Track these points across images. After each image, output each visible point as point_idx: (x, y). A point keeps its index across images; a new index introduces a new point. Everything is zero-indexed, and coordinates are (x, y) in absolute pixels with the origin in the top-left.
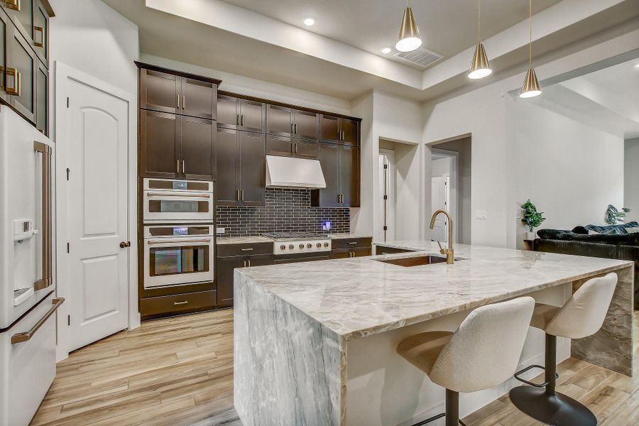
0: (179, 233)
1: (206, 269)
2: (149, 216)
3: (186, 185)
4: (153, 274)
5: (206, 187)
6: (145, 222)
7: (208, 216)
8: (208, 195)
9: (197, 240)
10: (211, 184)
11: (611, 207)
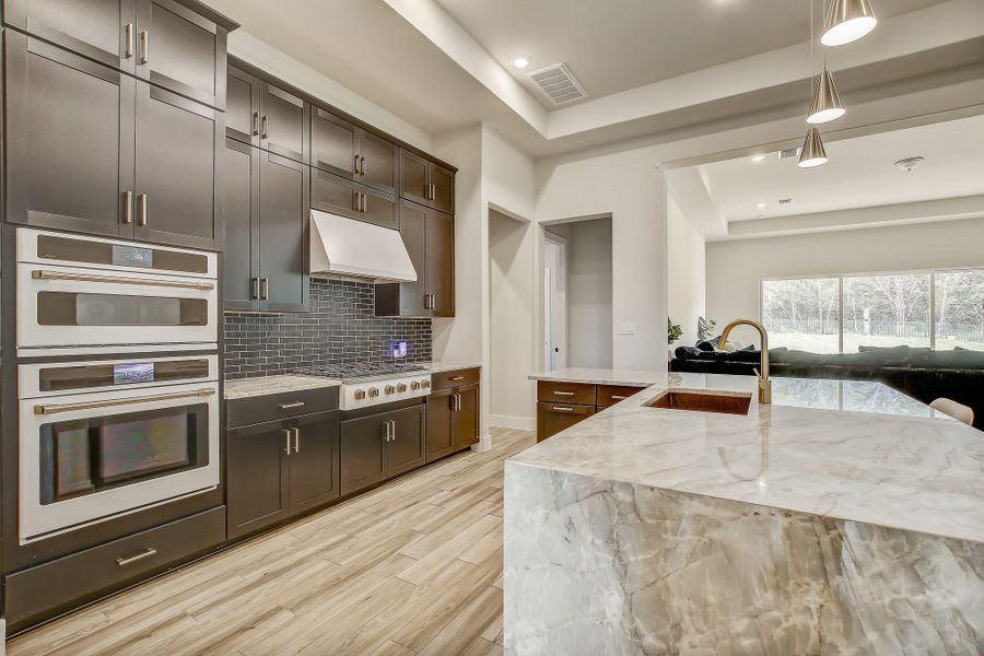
0: (127, 379)
3: (149, 258)
5: (199, 265)
6: (21, 354)
7: (205, 335)
8: (204, 285)
10: (212, 259)
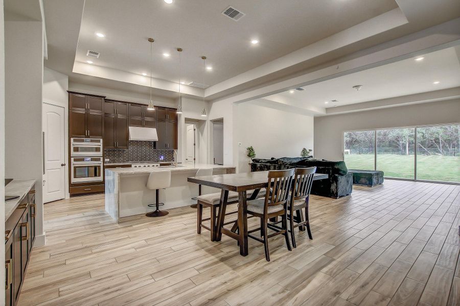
0: (87, 161)
1: (100, 176)
2: (73, 153)
3: (90, 141)
4: (75, 177)
5: (99, 141)
6: (71, 156)
7: (100, 153)
8: (100, 144)
9: (95, 163)
10: (101, 140)
11: (305, 149)
